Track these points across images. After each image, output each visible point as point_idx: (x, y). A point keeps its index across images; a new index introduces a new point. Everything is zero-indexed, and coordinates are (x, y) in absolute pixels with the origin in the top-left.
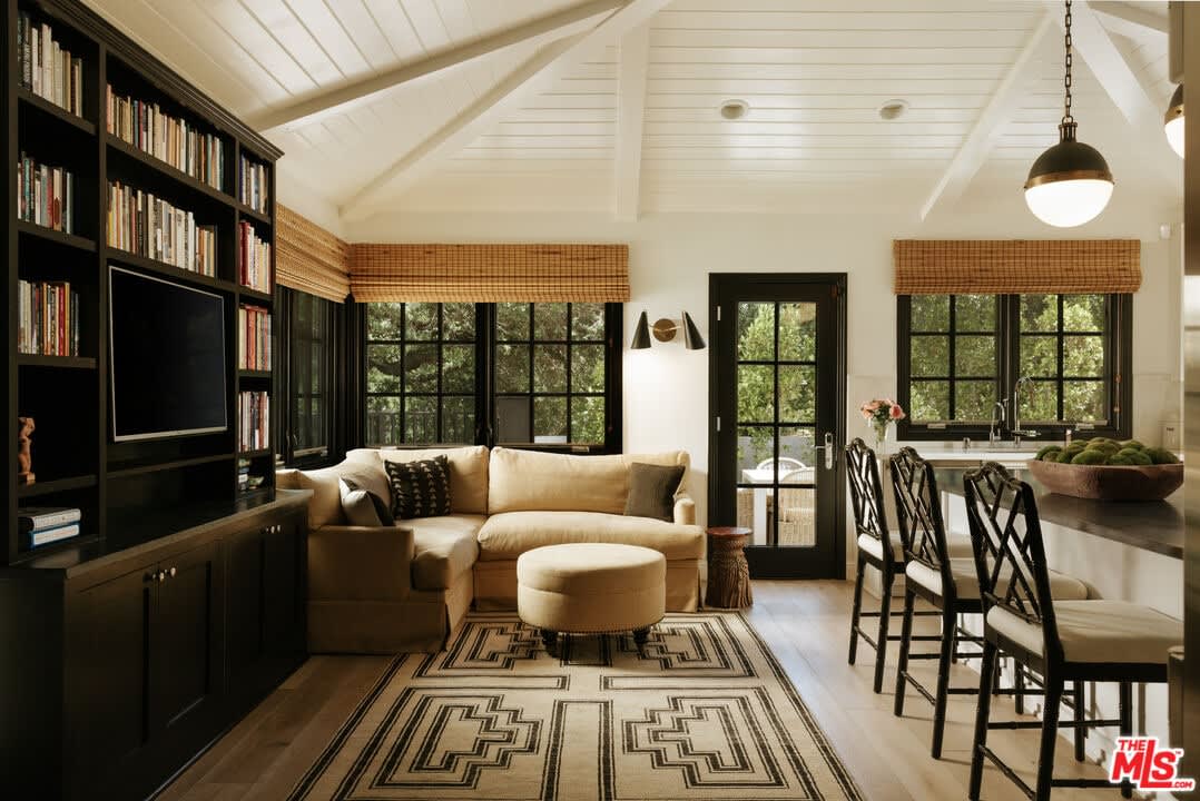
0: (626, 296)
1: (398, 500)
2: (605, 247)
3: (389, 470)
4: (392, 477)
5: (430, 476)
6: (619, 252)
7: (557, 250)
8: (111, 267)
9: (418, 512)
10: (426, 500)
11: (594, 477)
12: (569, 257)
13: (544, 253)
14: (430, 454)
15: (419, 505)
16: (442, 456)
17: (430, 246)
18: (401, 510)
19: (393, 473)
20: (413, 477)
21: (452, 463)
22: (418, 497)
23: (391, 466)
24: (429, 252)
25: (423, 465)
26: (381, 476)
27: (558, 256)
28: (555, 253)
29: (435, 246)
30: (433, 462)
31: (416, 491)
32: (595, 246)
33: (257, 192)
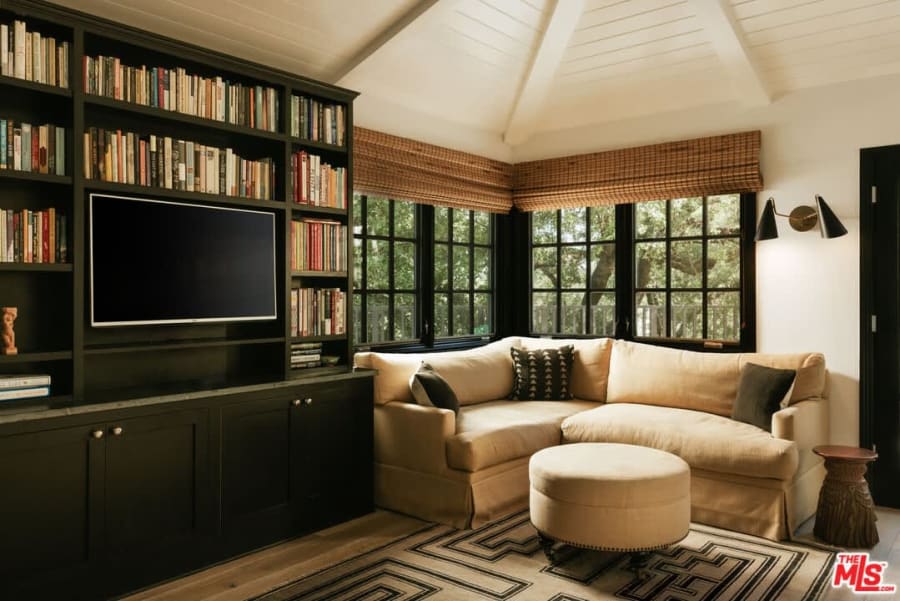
0: (758, 186)
1: (518, 383)
2: (734, 136)
3: (513, 356)
4: (516, 362)
5: (548, 363)
6: (752, 140)
7: (685, 146)
8: (91, 195)
9: (533, 395)
10: (541, 385)
11: (702, 375)
12: (696, 151)
13: (672, 150)
14: (557, 345)
15: (533, 389)
16: (568, 347)
17: (572, 157)
18: (518, 392)
19: (516, 359)
20: (532, 364)
21: (577, 353)
22: (533, 382)
23: (515, 353)
24: (572, 163)
25: (546, 353)
26: (506, 360)
27: (685, 152)
28: (682, 149)
29: (577, 157)
30: (557, 351)
31: (533, 376)
32: (723, 137)
33: (334, 127)
